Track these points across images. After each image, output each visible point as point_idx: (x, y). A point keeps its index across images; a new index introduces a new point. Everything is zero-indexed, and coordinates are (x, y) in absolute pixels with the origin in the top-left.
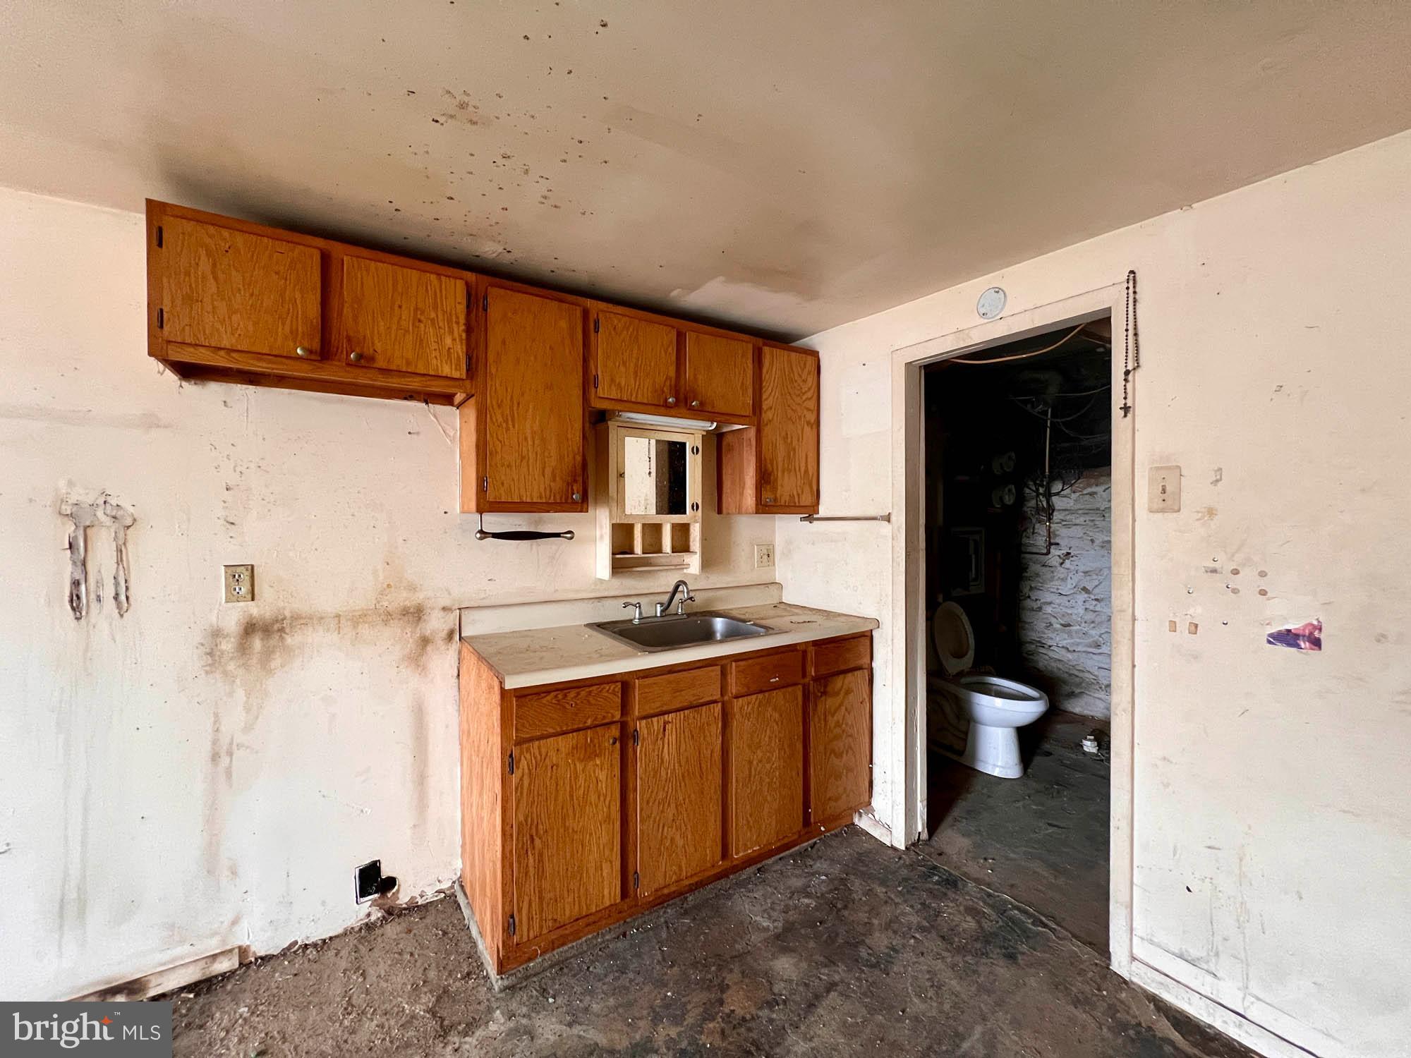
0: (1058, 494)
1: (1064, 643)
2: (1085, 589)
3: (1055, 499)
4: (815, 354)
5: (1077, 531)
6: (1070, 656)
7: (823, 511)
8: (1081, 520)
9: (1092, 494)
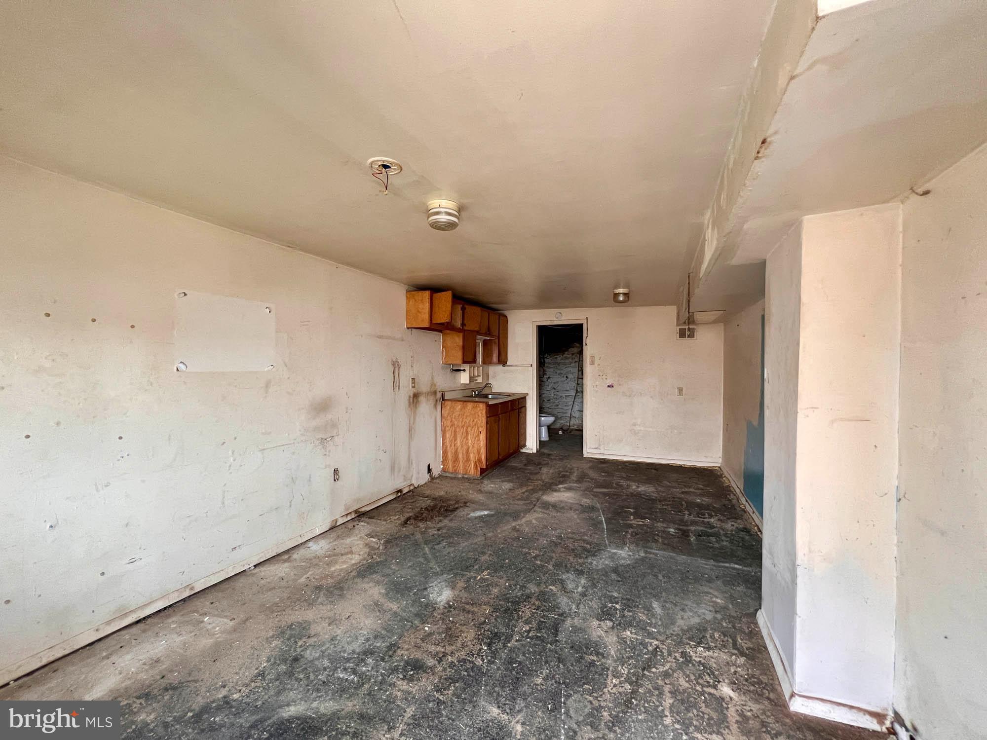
0: (546, 358)
1: (548, 406)
2: (554, 388)
3: (545, 359)
4: (506, 317)
5: (552, 370)
6: (550, 410)
7: (508, 363)
8: (553, 366)
9: (556, 358)
